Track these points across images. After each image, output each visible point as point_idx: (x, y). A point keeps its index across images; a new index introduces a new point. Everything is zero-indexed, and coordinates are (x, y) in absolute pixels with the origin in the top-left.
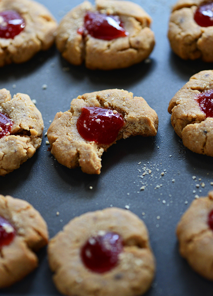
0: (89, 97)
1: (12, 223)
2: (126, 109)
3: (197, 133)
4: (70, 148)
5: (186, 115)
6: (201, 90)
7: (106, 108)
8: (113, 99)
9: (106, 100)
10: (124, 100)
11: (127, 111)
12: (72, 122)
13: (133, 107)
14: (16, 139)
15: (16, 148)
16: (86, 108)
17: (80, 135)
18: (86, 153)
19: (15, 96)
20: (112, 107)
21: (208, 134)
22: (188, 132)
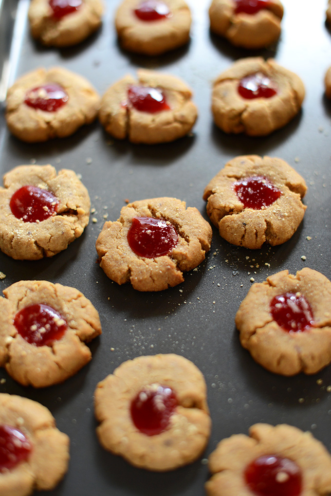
0: (140, 206)
1: (62, 314)
2: (179, 221)
3: (236, 225)
4: (121, 264)
5: (224, 205)
6: (238, 178)
7: (158, 218)
8: (165, 209)
9: (158, 210)
10: (177, 211)
11: (180, 224)
12: (122, 234)
13: (186, 219)
14: (63, 219)
15: (63, 229)
16: (137, 218)
17: (132, 249)
18: (138, 270)
19: (60, 172)
20: (164, 218)
21: (247, 227)
22: (226, 223)
